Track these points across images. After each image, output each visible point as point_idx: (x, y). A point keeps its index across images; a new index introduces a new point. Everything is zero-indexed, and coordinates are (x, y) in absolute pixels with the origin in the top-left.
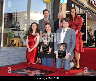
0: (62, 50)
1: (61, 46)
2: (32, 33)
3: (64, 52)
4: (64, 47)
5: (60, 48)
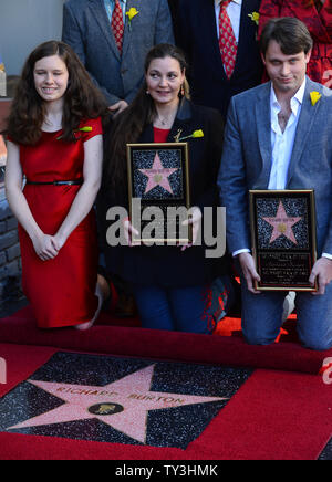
0: (284, 239)
1: (274, 213)
2: (41, 118)
3: (294, 249)
4: (297, 219)
5: (271, 229)
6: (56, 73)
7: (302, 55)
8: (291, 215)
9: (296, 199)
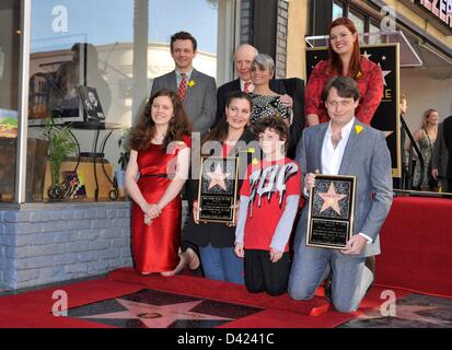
1: (326, 191)
3: (338, 218)
5: (322, 202)
6: (165, 108)
7: (352, 100)
8: (338, 192)
9: (344, 182)
